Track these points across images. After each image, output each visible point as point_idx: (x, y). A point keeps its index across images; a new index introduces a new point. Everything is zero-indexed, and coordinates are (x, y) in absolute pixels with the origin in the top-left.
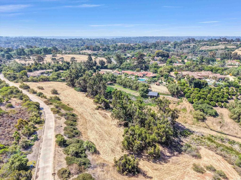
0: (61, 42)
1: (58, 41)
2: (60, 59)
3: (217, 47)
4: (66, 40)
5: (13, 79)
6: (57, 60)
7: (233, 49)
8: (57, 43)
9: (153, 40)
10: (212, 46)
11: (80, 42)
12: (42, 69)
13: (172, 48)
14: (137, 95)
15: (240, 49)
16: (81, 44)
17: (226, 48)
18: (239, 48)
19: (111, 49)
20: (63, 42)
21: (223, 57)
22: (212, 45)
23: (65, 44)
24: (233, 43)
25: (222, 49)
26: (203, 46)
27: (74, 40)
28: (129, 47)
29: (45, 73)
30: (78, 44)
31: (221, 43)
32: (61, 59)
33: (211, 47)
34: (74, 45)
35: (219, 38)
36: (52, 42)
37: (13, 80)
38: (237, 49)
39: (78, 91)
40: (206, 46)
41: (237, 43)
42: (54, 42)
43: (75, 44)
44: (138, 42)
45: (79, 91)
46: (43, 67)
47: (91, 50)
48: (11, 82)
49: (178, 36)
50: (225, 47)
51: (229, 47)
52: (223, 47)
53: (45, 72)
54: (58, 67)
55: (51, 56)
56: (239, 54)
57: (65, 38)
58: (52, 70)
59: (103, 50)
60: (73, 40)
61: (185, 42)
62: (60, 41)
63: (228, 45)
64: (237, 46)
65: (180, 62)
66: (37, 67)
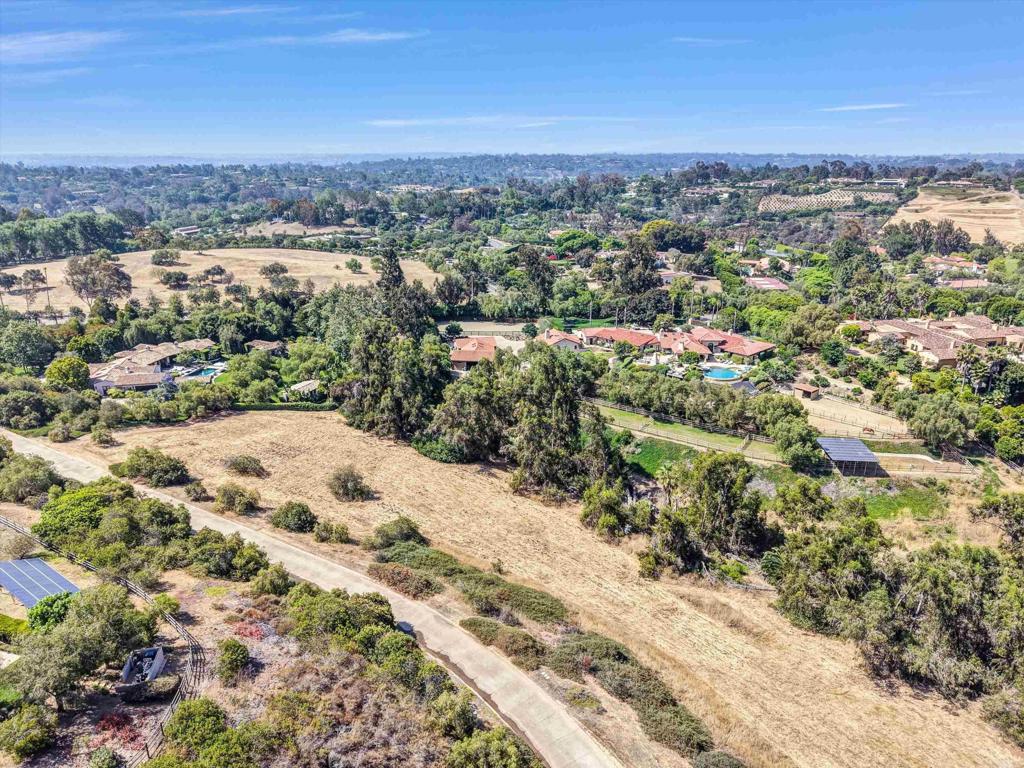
0: (114, 185)
1: (96, 180)
2: (210, 277)
3: (824, 199)
4: (137, 172)
5: (36, 419)
6: (192, 280)
7: (890, 208)
8: (93, 188)
9: (527, 171)
10: (803, 195)
11: (207, 181)
12: (149, 338)
13: (648, 206)
14: (768, 464)
15: (914, 205)
16: (218, 192)
17: (860, 204)
18: (910, 203)
19: (398, 217)
20: (125, 183)
21: (901, 244)
22: (800, 191)
23: (136, 191)
24: (881, 184)
25: (847, 208)
26: (766, 194)
27: (175, 170)
28: (474, 204)
29: (178, 359)
30: (203, 191)
31: (834, 183)
32: (213, 274)
33: (800, 199)
34: (187, 196)
35: (820, 164)
36: (65, 184)
37: (34, 422)
38: (900, 206)
39: (445, 461)
40: (778, 196)
41: (896, 184)
42: (79, 184)
43: (192, 195)
44: (468, 180)
45: (450, 462)
46: (152, 324)
47: (302, 222)
48: (25, 436)
49: (615, 153)
50: (856, 200)
51: (868, 197)
52: (848, 199)
53: (175, 356)
54: (239, 326)
55: (150, 260)
56: (960, 229)
57: (131, 166)
58: (207, 343)
59: (361, 220)
60: (167, 171)
61: (689, 180)
62: (104, 180)
63: (867, 191)
64: (899, 195)
65: (762, 272)
66: (122, 330)
